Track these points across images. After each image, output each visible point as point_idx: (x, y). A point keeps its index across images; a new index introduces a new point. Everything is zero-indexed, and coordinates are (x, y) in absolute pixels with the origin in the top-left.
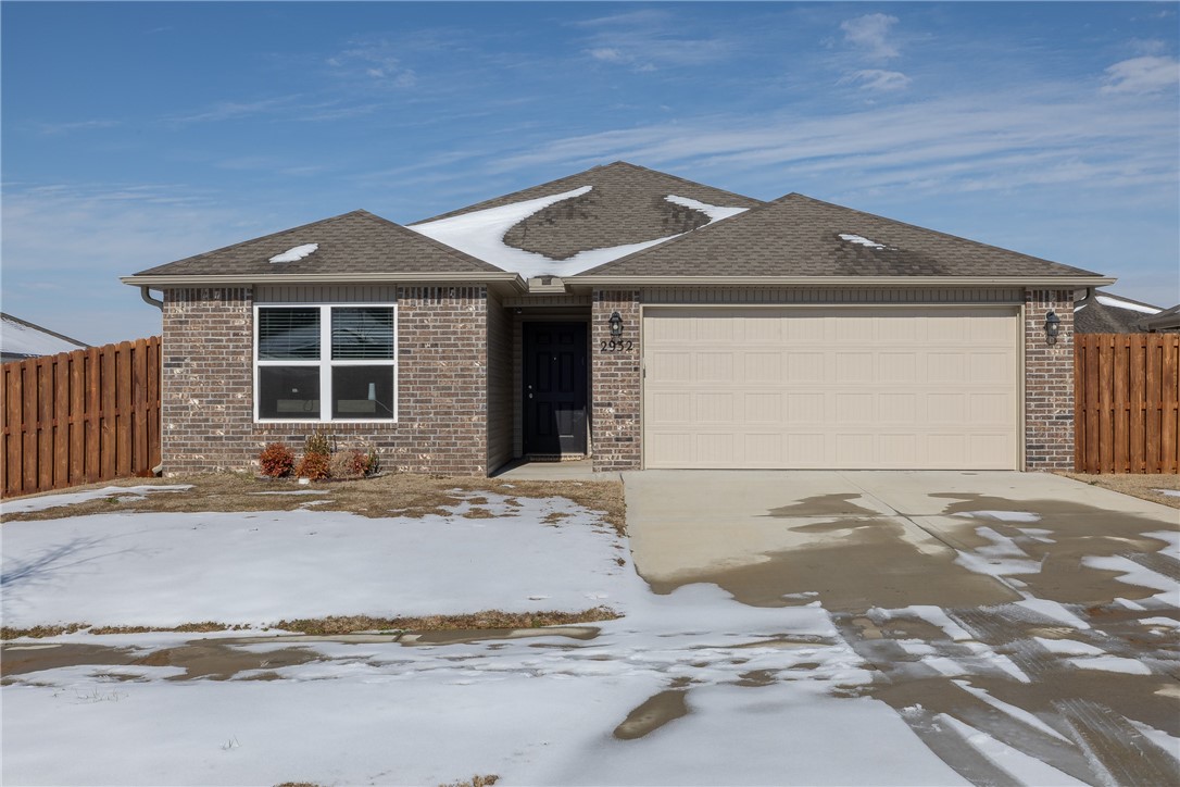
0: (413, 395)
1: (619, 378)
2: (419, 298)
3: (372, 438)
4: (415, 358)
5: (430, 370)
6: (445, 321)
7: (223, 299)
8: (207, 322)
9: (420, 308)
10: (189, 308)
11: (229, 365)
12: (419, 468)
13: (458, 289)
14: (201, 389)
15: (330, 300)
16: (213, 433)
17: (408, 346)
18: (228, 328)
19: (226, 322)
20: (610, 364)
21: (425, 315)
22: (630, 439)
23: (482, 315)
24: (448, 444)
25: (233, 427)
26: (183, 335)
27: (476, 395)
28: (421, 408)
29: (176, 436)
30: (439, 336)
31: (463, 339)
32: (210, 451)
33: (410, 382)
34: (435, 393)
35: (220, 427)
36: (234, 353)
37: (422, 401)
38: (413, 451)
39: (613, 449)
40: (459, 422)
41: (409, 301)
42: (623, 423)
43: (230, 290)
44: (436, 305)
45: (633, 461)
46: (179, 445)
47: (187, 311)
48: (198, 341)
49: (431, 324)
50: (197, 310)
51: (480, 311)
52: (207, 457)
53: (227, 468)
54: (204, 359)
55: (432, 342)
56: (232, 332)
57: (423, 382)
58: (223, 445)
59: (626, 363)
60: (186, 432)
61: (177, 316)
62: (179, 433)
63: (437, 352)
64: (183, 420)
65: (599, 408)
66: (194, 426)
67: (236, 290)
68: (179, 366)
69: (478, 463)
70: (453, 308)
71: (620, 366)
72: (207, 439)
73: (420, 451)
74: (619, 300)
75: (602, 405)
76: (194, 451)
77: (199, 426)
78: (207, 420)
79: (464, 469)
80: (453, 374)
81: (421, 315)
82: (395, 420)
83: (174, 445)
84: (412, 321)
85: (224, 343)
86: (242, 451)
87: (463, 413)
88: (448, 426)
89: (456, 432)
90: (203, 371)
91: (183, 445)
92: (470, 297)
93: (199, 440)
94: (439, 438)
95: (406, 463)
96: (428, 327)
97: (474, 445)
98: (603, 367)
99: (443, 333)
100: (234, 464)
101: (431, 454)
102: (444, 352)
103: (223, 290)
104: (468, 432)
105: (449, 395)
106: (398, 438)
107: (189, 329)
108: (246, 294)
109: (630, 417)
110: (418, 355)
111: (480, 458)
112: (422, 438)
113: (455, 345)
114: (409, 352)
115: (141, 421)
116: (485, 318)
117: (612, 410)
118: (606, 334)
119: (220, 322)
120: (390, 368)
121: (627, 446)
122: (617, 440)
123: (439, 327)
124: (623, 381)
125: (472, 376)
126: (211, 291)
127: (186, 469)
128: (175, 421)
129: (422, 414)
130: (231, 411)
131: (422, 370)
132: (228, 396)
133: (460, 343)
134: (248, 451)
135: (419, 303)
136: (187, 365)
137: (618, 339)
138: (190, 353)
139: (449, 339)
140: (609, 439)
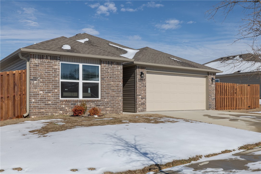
0: (105, 91)
1: (142, 89)
2: (107, 64)
3: (95, 104)
4: (105, 81)
5: (109, 85)
6: (113, 71)
7: (51, 59)
8: (46, 66)
9: (107, 67)
10: (40, 61)
11: (53, 81)
12: (106, 112)
13: (116, 63)
14: (44, 88)
15: (82, 62)
16: (47, 103)
17: (104, 77)
18: (52, 69)
19: (52, 67)
20: (140, 85)
21: (108, 69)
22: (144, 104)
23: (122, 70)
24: (114, 105)
25: (54, 101)
26: (37, 70)
27: (120, 92)
28: (107, 95)
29: (35, 104)
30: (112, 75)
31: (117, 76)
32: (46, 108)
33: (104, 88)
34: (111, 91)
35: (50, 101)
36: (54, 77)
37: (107, 93)
38: (105, 107)
39: (141, 106)
40: (116, 99)
41: (104, 64)
42: (143, 100)
43: (53, 56)
44: (111, 66)
45: (145, 109)
46: (36, 107)
47: (39, 62)
48: (43, 72)
49: (110, 72)
50: (42, 62)
51: (121, 69)
52: (45, 110)
53: (52, 114)
54: (45, 78)
55: (110, 77)
56: (54, 70)
57: (108, 88)
58: (51, 106)
59: (143, 85)
60: (38, 102)
61: (35, 63)
62: (36, 103)
63: (111, 79)
64: (37, 98)
65: (138, 96)
66: (41, 100)
67: (55, 57)
68: (36, 80)
69: (121, 110)
70: (115, 68)
71: (142, 85)
72: (45, 104)
73: (107, 107)
74: (142, 69)
75: (138, 95)
76: (41, 109)
77: (43, 100)
78: (45, 98)
79: (117, 112)
80: (115, 86)
81: (107, 69)
82: (100, 98)
83: (34, 107)
84: (105, 70)
85: (51, 73)
86: (57, 108)
87: (117, 97)
88: (114, 100)
89: (116, 102)
90: (44, 82)
91: (37, 107)
92: (119, 65)
93: (43, 105)
94: (111, 104)
95: (103, 111)
96: (109, 72)
97: (120, 105)
98: (139, 85)
99: (112, 74)
100: (54, 112)
101: (109, 108)
102: (113, 79)
103: (51, 56)
104: (119, 102)
105: (114, 92)
106: (101, 104)
107: (39, 68)
108: (58, 58)
109: (144, 98)
110: (106, 80)
111: (121, 109)
112: (107, 104)
113: (116, 78)
114: (104, 79)
115: (17, 99)
116: (122, 71)
117: (140, 97)
118: (139, 77)
119: (50, 67)
120: (98, 84)
121: (144, 106)
122: (142, 104)
123: (111, 73)
124: (143, 89)
125: (119, 87)
126: (47, 56)
127: (38, 115)
128: (34, 99)
129: (107, 97)
130: (53, 95)
131: (107, 84)
132: (52, 90)
133: (116, 77)
134: (59, 108)
135: (107, 65)
136: (39, 80)
137: (142, 79)
138: (40, 76)
139: (114, 76)
140: (140, 104)
